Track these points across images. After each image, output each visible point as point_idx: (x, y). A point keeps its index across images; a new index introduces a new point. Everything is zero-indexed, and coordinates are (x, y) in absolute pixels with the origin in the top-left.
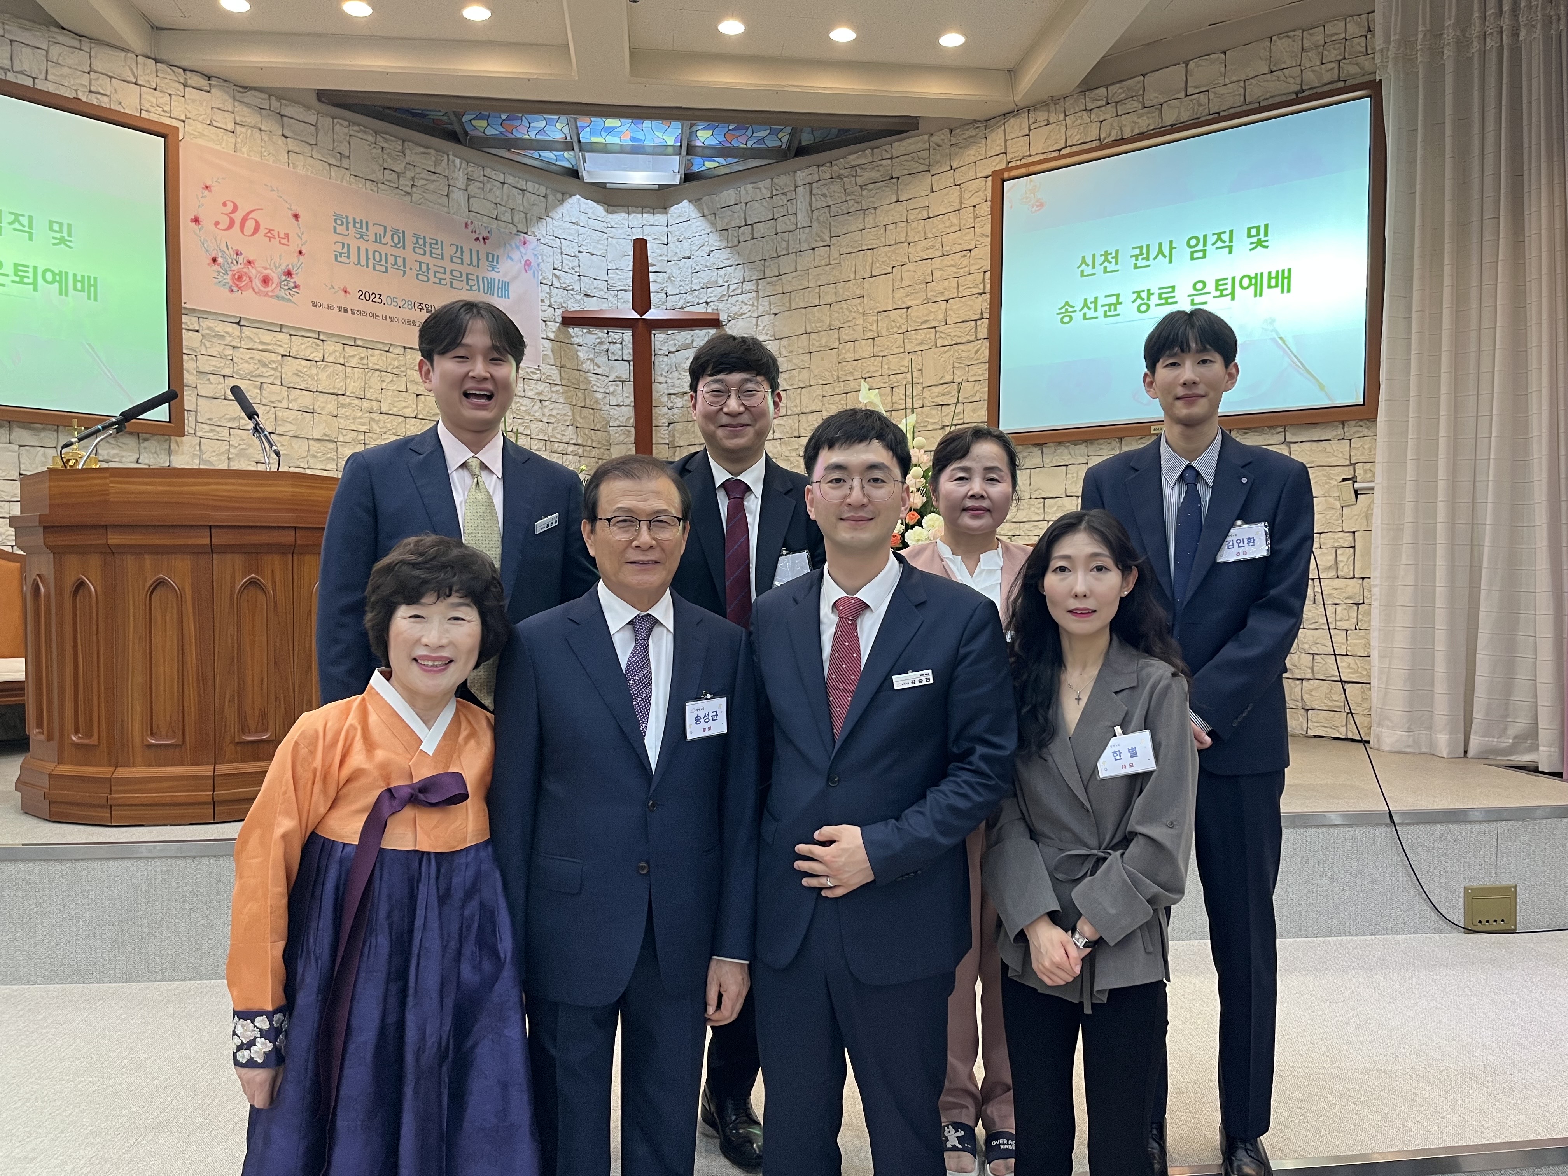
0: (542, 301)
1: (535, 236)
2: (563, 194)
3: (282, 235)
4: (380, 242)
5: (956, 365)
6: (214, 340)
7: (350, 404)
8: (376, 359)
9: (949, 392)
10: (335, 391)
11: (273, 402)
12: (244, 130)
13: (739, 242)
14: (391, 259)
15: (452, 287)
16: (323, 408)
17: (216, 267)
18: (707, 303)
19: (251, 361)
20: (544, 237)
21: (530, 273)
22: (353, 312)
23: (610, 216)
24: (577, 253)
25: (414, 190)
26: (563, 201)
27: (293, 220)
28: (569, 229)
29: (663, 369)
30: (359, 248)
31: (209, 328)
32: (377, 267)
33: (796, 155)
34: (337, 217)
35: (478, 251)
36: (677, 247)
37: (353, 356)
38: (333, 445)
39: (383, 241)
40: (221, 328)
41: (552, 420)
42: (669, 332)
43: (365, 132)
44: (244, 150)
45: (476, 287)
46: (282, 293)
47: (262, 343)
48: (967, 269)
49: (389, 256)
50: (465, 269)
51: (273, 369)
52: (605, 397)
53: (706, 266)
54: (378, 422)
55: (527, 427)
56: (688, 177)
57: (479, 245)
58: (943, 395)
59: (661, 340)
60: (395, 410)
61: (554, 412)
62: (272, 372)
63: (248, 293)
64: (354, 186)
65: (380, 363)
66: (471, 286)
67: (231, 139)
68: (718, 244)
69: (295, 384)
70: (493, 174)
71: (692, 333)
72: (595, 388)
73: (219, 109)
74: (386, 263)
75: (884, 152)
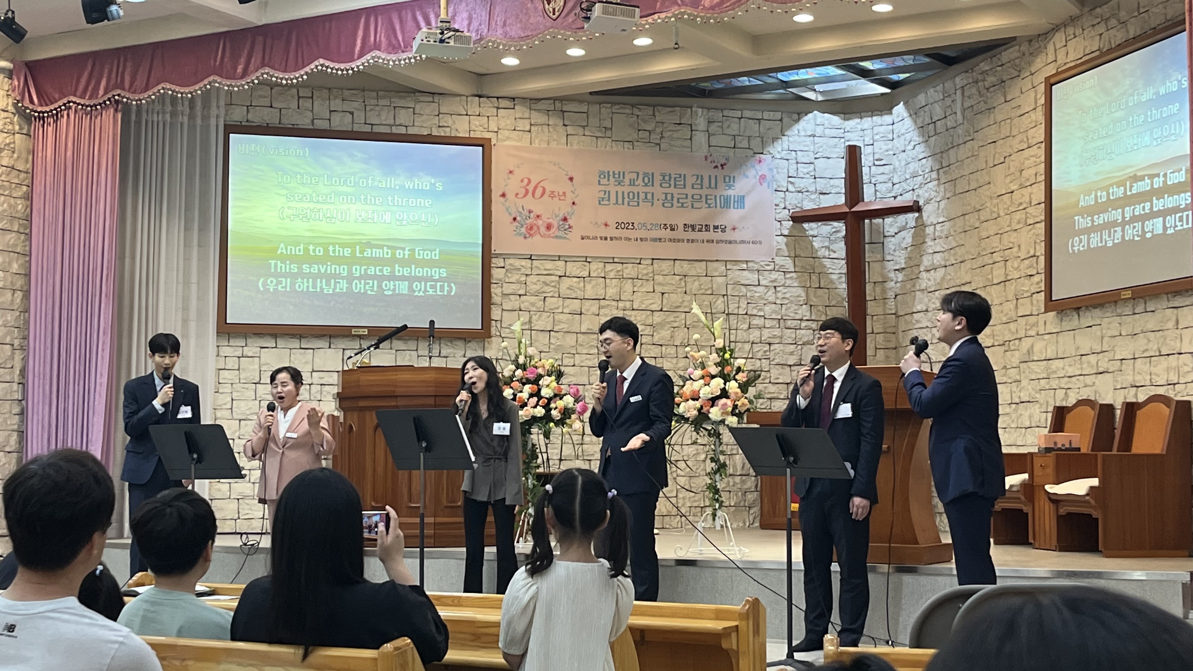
0: (776, 205)
1: (770, 154)
2: (799, 114)
3: (561, 194)
4: (634, 185)
6: (514, 272)
7: (608, 305)
8: (630, 270)
10: (598, 297)
11: (552, 309)
12: (536, 128)
14: (642, 196)
15: (692, 207)
16: (588, 310)
17: (516, 224)
18: (913, 190)
19: (538, 283)
20: (779, 152)
21: (765, 185)
22: (611, 239)
23: (847, 123)
24: (813, 160)
25: (662, 140)
26: (799, 119)
27: (569, 182)
28: (805, 141)
29: (892, 249)
30: (617, 192)
31: (511, 265)
32: (631, 203)
34: (602, 174)
35: (716, 176)
37: (611, 271)
39: (636, 183)
40: (517, 263)
41: (786, 302)
43: (624, 108)
44: (537, 141)
45: (714, 205)
46: (560, 233)
47: (546, 270)
49: (640, 193)
50: (704, 192)
51: (552, 286)
53: (913, 159)
55: (760, 310)
57: (719, 172)
60: (643, 307)
61: (787, 296)
62: (552, 289)
63: (537, 238)
64: (615, 149)
65: (632, 272)
66: (709, 205)
67: (528, 135)
68: (918, 140)
69: (567, 295)
70: (731, 113)
71: (905, 218)
72: (830, 271)
73: (520, 118)
74: (638, 198)
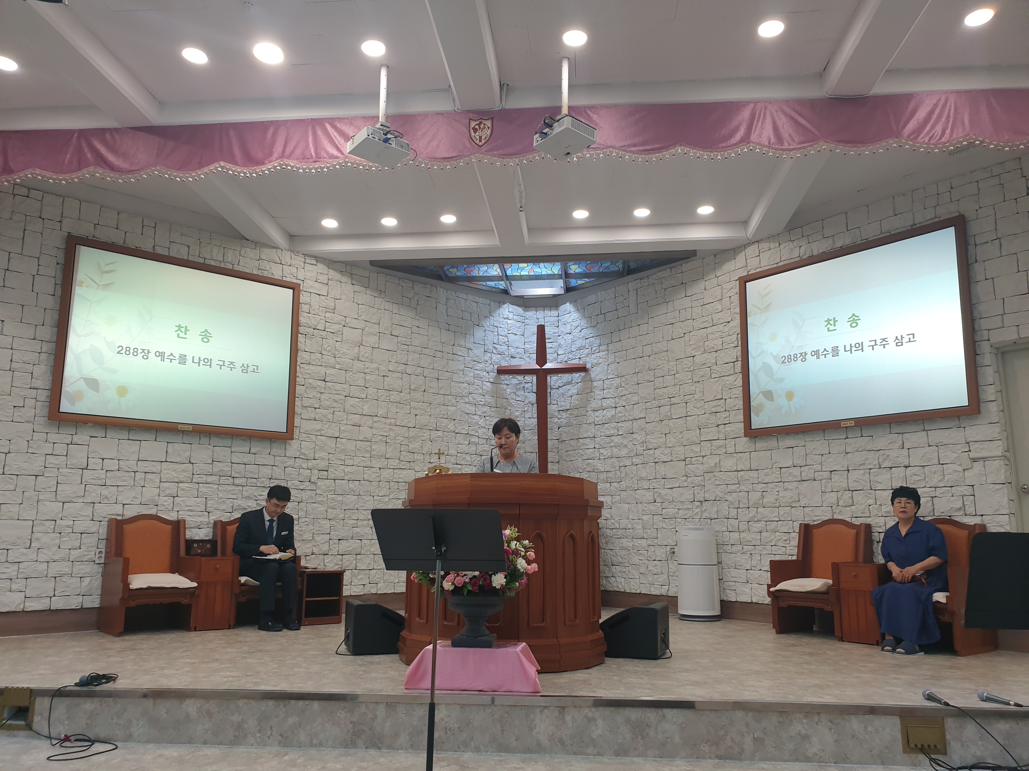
0: (486, 361)
1: (484, 327)
2: (499, 302)
5: (724, 388)
6: (312, 390)
7: (379, 421)
8: (395, 396)
9: (720, 405)
10: (372, 414)
11: (339, 421)
12: (332, 282)
13: (597, 323)
16: (365, 424)
18: (580, 358)
19: (329, 400)
20: (488, 326)
23: (526, 313)
24: (507, 334)
25: (418, 306)
26: (499, 307)
29: (556, 397)
31: (310, 383)
33: (628, 274)
36: (563, 328)
38: (369, 443)
40: (315, 383)
42: (560, 375)
43: (394, 279)
47: (335, 390)
48: (727, 333)
51: (340, 403)
52: (522, 413)
53: (579, 338)
54: (394, 430)
55: (477, 432)
56: (568, 289)
58: (716, 406)
59: (553, 380)
62: (340, 405)
64: (387, 307)
68: (585, 325)
69: (350, 411)
70: (461, 295)
71: (571, 375)
72: (517, 409)
73: (321, 273)
75: (677, 269)
